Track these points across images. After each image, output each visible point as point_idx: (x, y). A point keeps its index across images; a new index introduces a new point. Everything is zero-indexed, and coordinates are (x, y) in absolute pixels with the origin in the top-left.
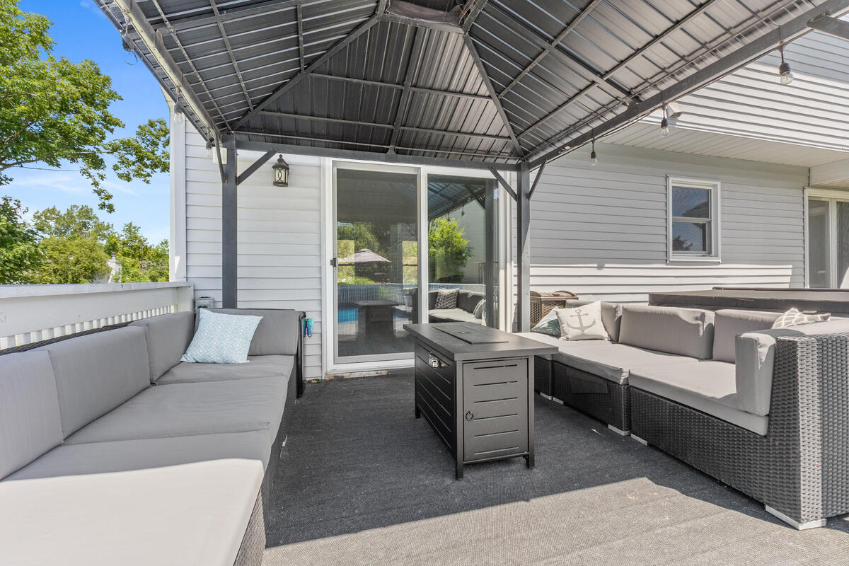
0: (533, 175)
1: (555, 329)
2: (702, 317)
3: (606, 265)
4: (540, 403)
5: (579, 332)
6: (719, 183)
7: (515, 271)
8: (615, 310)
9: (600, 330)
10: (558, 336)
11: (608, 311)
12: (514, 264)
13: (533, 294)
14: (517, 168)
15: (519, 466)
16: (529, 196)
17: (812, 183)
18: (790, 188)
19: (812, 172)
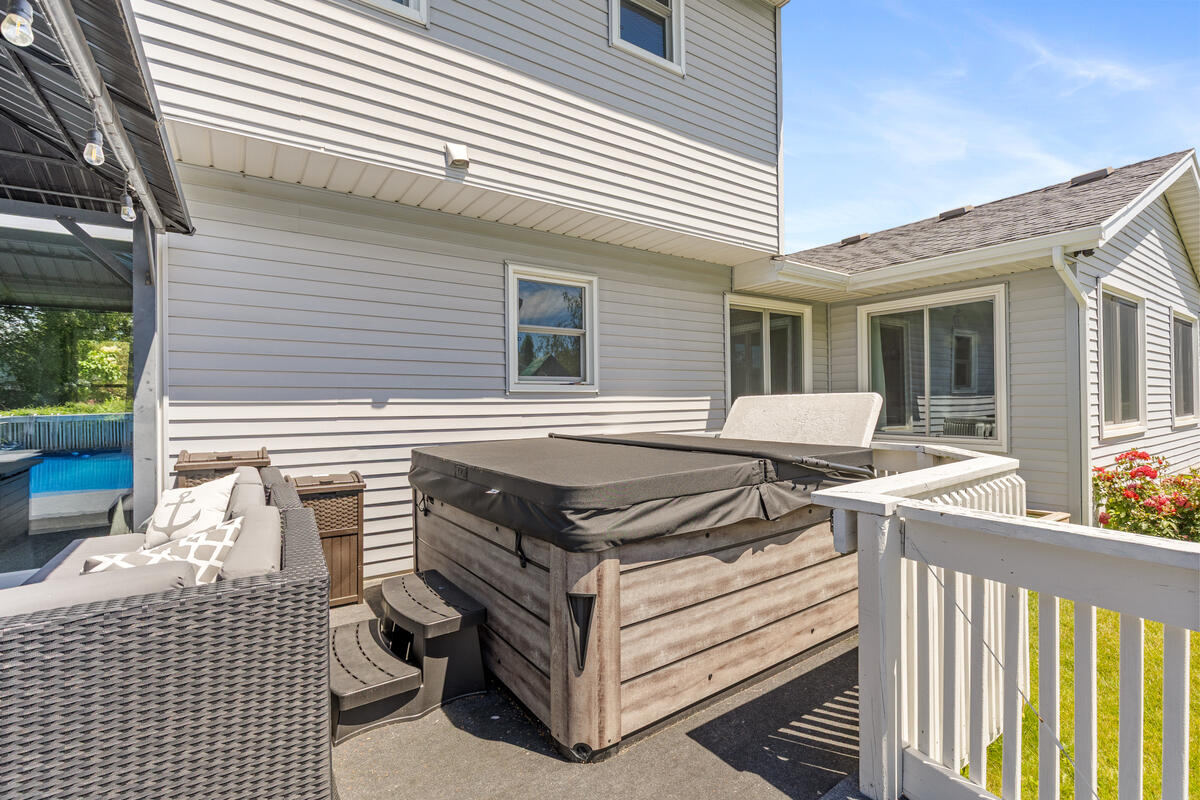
3: (390, 401)
6: (595, 279)
17: (736, 287)
18: (705, 292)
19: (736, 271)
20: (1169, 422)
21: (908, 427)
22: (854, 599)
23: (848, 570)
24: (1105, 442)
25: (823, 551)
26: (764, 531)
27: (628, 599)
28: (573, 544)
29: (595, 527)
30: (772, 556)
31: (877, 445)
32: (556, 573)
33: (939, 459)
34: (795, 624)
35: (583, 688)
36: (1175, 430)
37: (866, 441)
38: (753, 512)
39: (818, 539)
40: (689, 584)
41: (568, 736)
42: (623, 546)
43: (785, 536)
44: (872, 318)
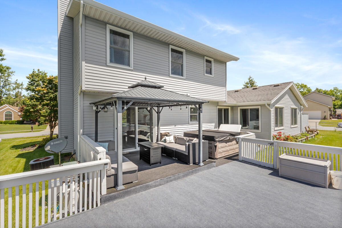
0: (161, 108)
1: (165, 141)
2: (187, 139)
3: (176, 126)
4: (162, 155)
5: (169, 142)
7: (157, 128)
8: (176, 137)
9: (173, 141)
10: (165, 142)
11: (175, 137)
12: (157, 126)
13: (161, 133)
14: (157, 106)
15: (159, 164)
16: (160, 113)
17: (219, 105)
18: (214, 106)
19: (219, 103)
20: (290, 127)
21: (247, 127)
22: (238, 149)
23: (237, 146)
24: (275, 131)
25: (235, 143)
26: (230, 141)
27: (219, 146)
28: (215, 141)
29: (217, 139)
30: (230, 143)
31: (241, 132)
32: (213, 144)
33: (248, 133)
34: (232, 151)
35: (216, 153)
36: (291, 128)
37: (239, 131)
38: (229, 139)
39: (234, 142)
40: (223, 145)
41: (214, 157)
42: (219, 141)
43: (231, 141)
44: (241, 109)
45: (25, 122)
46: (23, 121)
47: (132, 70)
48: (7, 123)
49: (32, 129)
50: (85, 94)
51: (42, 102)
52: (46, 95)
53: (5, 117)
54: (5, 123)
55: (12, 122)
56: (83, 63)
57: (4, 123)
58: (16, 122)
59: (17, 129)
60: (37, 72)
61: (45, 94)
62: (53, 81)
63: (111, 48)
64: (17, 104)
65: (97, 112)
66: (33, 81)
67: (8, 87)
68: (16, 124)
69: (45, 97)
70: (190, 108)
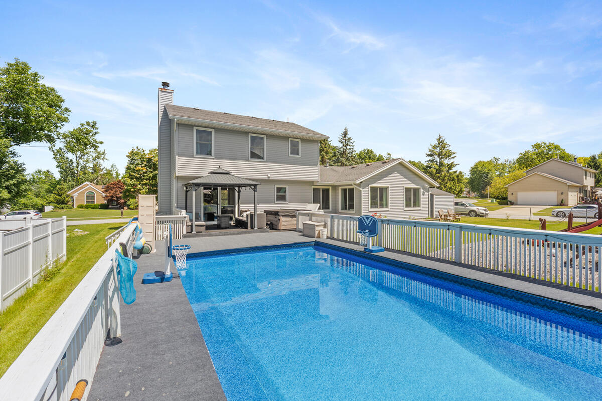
0: (241, 188)
6: (288, 186)
14: (238, 187)
17: (314, 185)
18: (308, 186)
19: (314, 182)
20: (403, 209)
24: (370, 212)
29: (281, 214)
32: (276, 217)
36: (405, 211)
40: (287, 219)
41: (277, 228)
44: (342, 189)
45: (110, 206)
46: (109, 205)
47: (213, 159)
48: (89, 208)
49: (122, 215)
50: (178, 178)
51: (141, 181)
52: (146, 175)
53: (87, 199)
54: (87, 207)
55: (94, 206)
56: (177, 156)
57: (85, 208)
58: (99, 206)
59: (103, 214)
60: (136, 150)
61: (144, 173)
62: (152, 160)
63: (197, 143)
64: (97, 181)
65: (187, 192)
66: (132, 160)
67: (86, 157)
68: (100, 209)
69: (144, 176)
70: (276, 189)
